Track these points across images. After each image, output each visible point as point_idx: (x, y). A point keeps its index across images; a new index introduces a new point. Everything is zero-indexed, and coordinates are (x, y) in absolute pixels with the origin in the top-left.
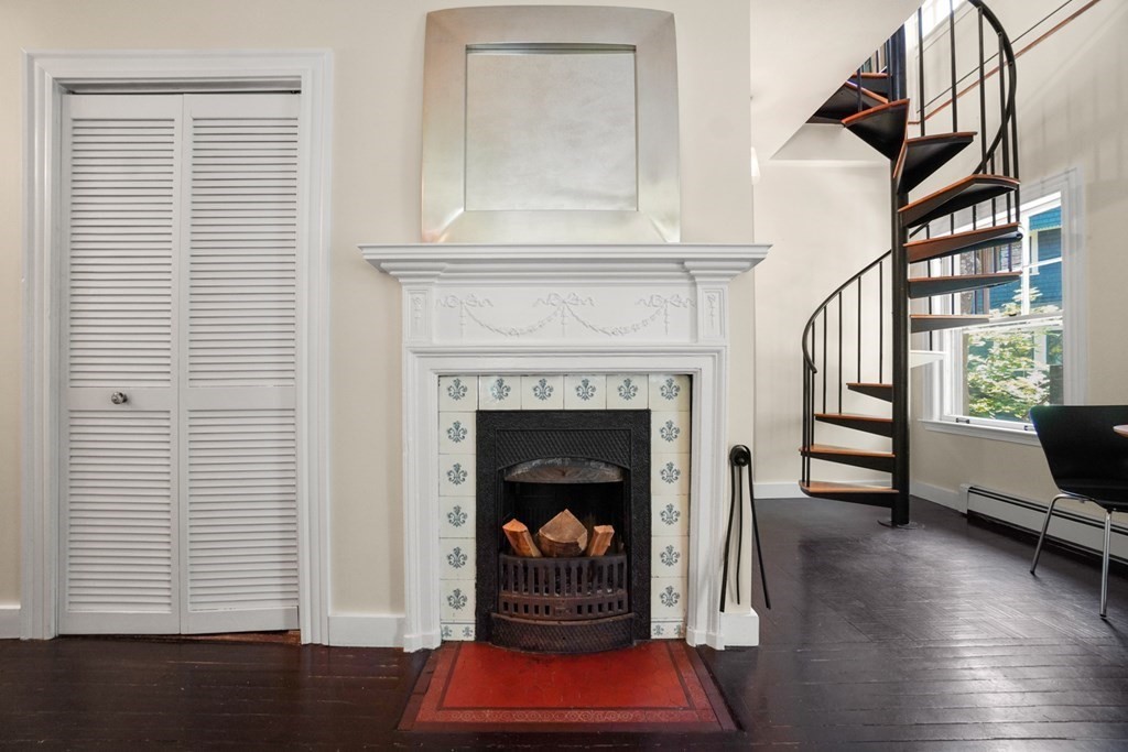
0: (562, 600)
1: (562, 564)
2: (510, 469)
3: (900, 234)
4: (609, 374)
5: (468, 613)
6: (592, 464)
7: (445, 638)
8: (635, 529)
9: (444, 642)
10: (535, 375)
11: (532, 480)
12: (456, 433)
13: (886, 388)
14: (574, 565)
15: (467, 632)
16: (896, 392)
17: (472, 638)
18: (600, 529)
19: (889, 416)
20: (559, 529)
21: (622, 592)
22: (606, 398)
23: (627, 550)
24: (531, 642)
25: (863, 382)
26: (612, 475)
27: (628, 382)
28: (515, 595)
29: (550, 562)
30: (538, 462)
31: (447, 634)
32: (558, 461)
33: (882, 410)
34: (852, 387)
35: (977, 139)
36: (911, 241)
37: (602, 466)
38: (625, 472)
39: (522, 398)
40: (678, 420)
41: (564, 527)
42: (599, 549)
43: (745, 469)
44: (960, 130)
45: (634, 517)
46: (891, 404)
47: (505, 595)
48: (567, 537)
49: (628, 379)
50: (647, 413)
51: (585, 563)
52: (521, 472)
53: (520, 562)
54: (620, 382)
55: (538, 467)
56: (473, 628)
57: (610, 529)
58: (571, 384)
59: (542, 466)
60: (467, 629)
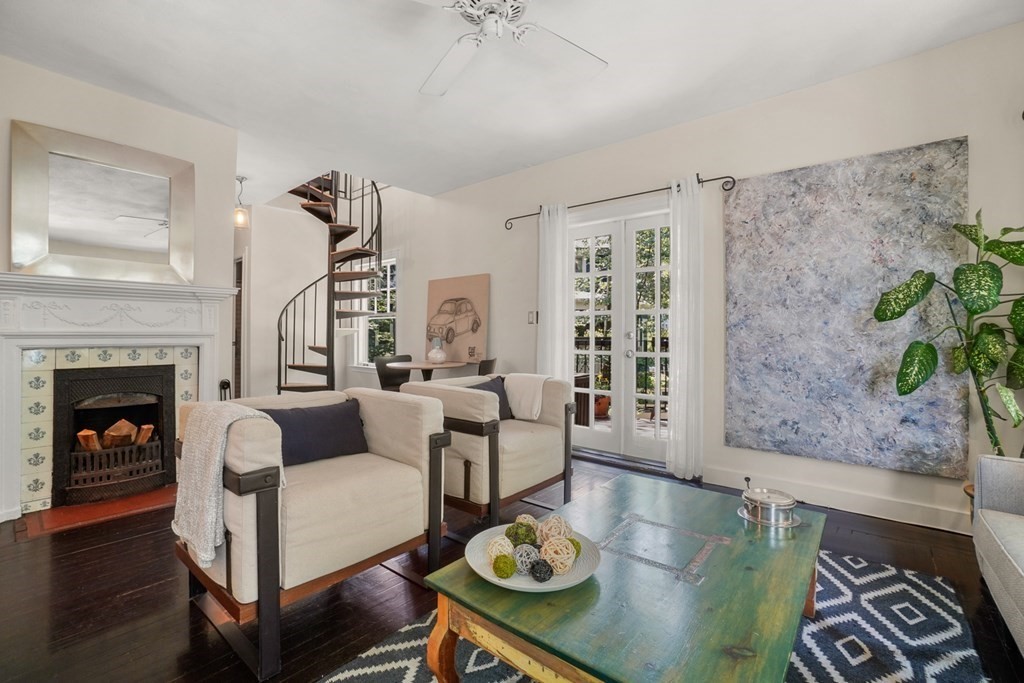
0: (118, 470)
1: (119, 450)
2: (78, 402)
3: (332, 267)
4: (148, 347)
5: (46, 493)
6: (138, 395)
7: (25, 512)
8: (166, 426)
9: (24, 515)
10: (99, 347)
11: (97, 407)
12: (37, 383)
13: (323, 349)
14: (127, 449)
15: (44, 504)
16: (328, 351)
17: (49, 506)
18: (145, 427)
19: (325, 364)
20: (119, 429)
21: (159, 461)
22: (147, 359)
23: (161, 438)
24: (98, 497)
25: (317, 345)
26: (152, 400)
27: (161, 351)
28: (84, 474)
29: (111, 451)
30: (100, 397)
31: (26, 509)
32: (115, 395)
33: (321, 360)
34: (310, 348)
35: (360, 230)
36: (337, 271)
37: (145, 395)
38: (159, 398)
39: (89, 360)
40: (192, 369)
41: (123, 427)
42: (143, 440)
43: (228, 391)
44: (353, 225)
45: (165, 420)
46: (326, 357)
47: (75, 476)
48: (124, 432)
49: (161, 350)
50: (172, 367)
51: (134, 448)
52: (87, 404)
53: (88, 454)
54: (157, 351)
55: (99, 400)
56: (49, 501)
57: (152, 426)
58: (124, 353)
59: (103, 399)
60: (44, 503)
